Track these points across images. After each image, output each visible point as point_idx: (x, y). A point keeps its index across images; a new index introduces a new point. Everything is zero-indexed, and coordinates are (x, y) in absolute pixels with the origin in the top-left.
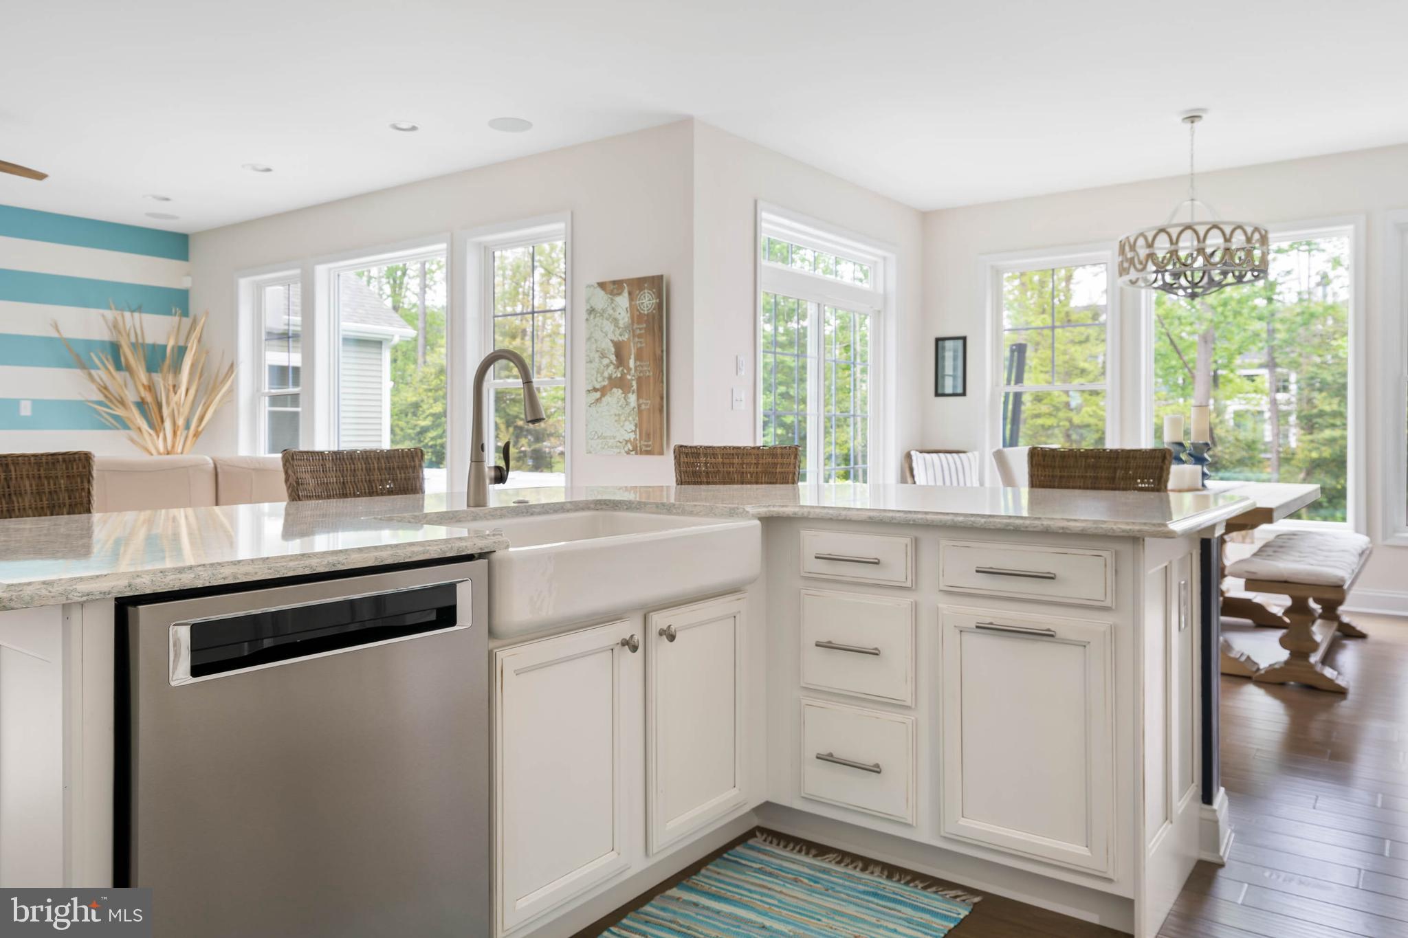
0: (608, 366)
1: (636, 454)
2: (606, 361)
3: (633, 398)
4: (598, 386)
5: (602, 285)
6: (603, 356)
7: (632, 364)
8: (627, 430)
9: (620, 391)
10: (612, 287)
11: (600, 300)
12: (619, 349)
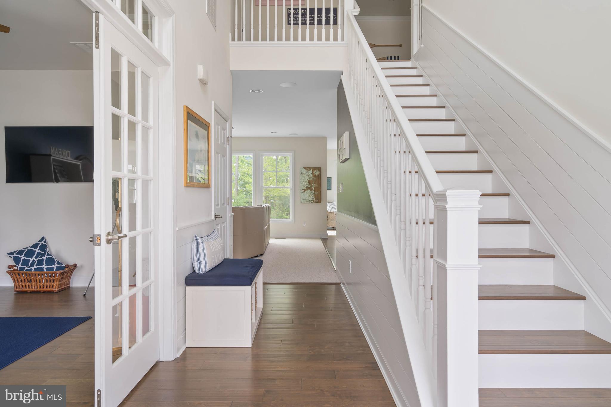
0: (306, 185)
1: (314, 203)
2: (306, 184)
3: (313, 192)
4: (303, 189)
5: (305, 168)
6: (305, 183)
7: (313, 185)
8: (312, 198)
9: (310, 190)
10: (308, 169)
11: (304, 171)
12: (309, 181)
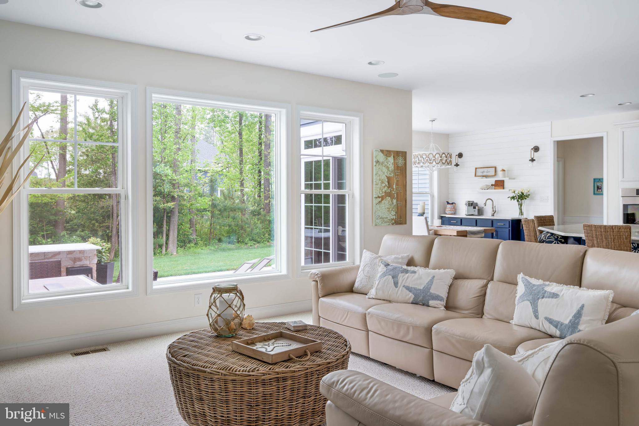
0: (384, 187)
1: (396, 224)
2: (384, 185)
3: (395, 201)
4: (380, 196)
5: (382, 151)
6: (382, 182)
7: (394, 187)
8: (392, 215)
9: (390, 198)
10: (387, 153)
11: (381, 157)
12: (389, 179)
